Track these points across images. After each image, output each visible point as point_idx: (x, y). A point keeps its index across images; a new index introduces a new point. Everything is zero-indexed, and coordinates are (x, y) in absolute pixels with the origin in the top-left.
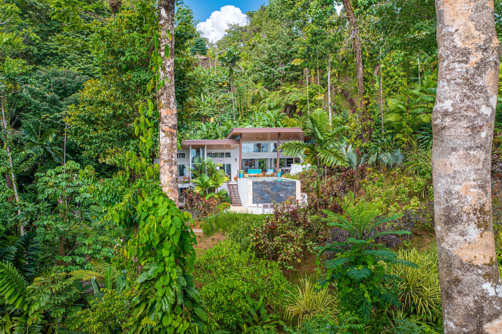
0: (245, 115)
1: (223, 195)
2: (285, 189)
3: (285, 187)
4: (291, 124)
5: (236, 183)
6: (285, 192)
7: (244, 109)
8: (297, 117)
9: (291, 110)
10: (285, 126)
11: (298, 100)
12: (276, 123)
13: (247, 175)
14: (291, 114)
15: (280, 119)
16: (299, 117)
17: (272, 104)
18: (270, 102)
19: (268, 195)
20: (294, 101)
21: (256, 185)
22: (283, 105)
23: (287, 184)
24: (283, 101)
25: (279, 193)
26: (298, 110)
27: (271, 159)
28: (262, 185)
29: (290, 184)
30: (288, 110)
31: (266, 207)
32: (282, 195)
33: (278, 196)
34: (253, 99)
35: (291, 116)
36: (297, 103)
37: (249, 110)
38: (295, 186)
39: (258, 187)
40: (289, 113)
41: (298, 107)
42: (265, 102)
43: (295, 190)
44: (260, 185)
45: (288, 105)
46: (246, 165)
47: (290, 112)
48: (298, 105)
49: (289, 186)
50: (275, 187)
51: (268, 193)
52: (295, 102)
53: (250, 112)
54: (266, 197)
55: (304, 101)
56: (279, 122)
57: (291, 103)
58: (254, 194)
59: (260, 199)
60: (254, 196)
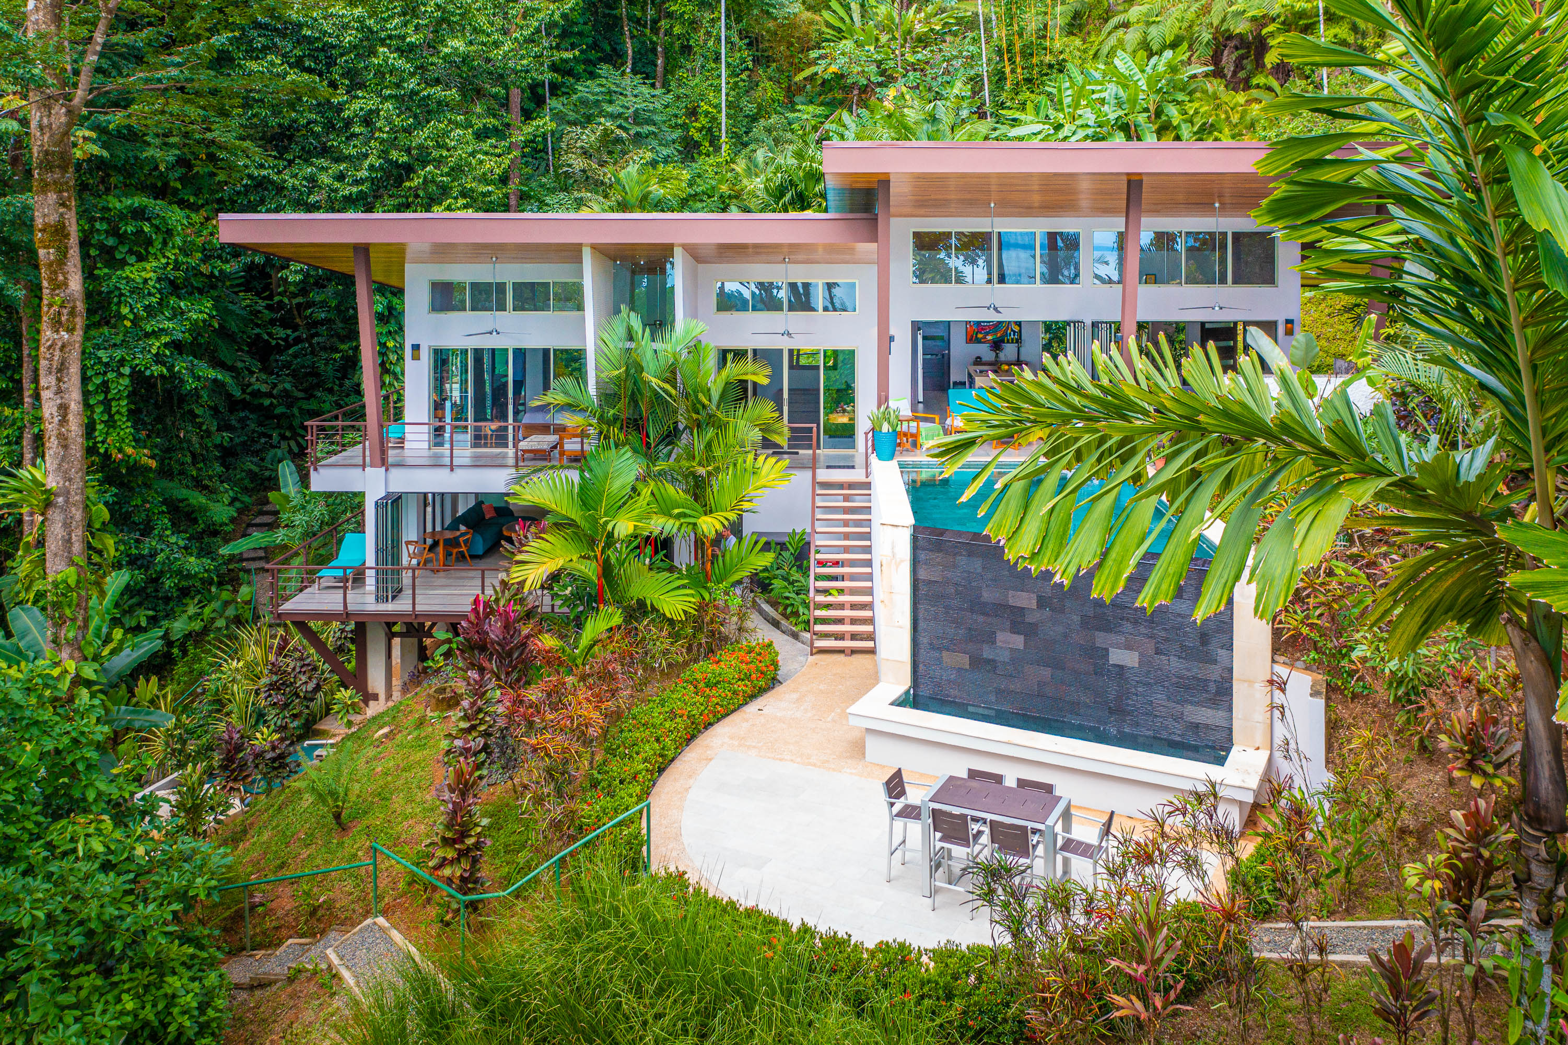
0: (1029, 81)
4: (1235, 118)
7: (1027, 54)
8: (1270, 89)
9: (1241, 58)
10: (1205, 131)
11: (1273, 13)
12: (1159, 113)
14: (1242, 74)
15: (1180, 97)
16: (1275, 84)
17: (1153, 31)
18: (1148, 24)
19: (1018, 641)
20: (1254, 19)
21: (938, 557)
22: (1206, 36)
24: (1205, 20)
25: (1101, 639)
26: (1271, 59)
27: (1095, 325)
28: (977, 565)
30: (1228, 59)
32: (1122, 657)
33: (1097, 659)
34: (1077, 15)
35: (1241, 83)
36: (1271, 28)
37: (1048, 59)
39: (952, 574)
40: (1235, 73)
41: (1272, 42)
42: (1126, 25)
44: (962, 560)
45: (1230, 37)
47: (1239, 66)
48: (1272, 35)
50: (1072, 592)
51: (1019, 623)
52: (1261, 21)
53: (1051, 66)
54: (1004, 656)
55: (1302, 14)
56: (1173, 112)
57: (1241, 27)
58: (922, 625)
59: (963, 660)
60: (924, 640)
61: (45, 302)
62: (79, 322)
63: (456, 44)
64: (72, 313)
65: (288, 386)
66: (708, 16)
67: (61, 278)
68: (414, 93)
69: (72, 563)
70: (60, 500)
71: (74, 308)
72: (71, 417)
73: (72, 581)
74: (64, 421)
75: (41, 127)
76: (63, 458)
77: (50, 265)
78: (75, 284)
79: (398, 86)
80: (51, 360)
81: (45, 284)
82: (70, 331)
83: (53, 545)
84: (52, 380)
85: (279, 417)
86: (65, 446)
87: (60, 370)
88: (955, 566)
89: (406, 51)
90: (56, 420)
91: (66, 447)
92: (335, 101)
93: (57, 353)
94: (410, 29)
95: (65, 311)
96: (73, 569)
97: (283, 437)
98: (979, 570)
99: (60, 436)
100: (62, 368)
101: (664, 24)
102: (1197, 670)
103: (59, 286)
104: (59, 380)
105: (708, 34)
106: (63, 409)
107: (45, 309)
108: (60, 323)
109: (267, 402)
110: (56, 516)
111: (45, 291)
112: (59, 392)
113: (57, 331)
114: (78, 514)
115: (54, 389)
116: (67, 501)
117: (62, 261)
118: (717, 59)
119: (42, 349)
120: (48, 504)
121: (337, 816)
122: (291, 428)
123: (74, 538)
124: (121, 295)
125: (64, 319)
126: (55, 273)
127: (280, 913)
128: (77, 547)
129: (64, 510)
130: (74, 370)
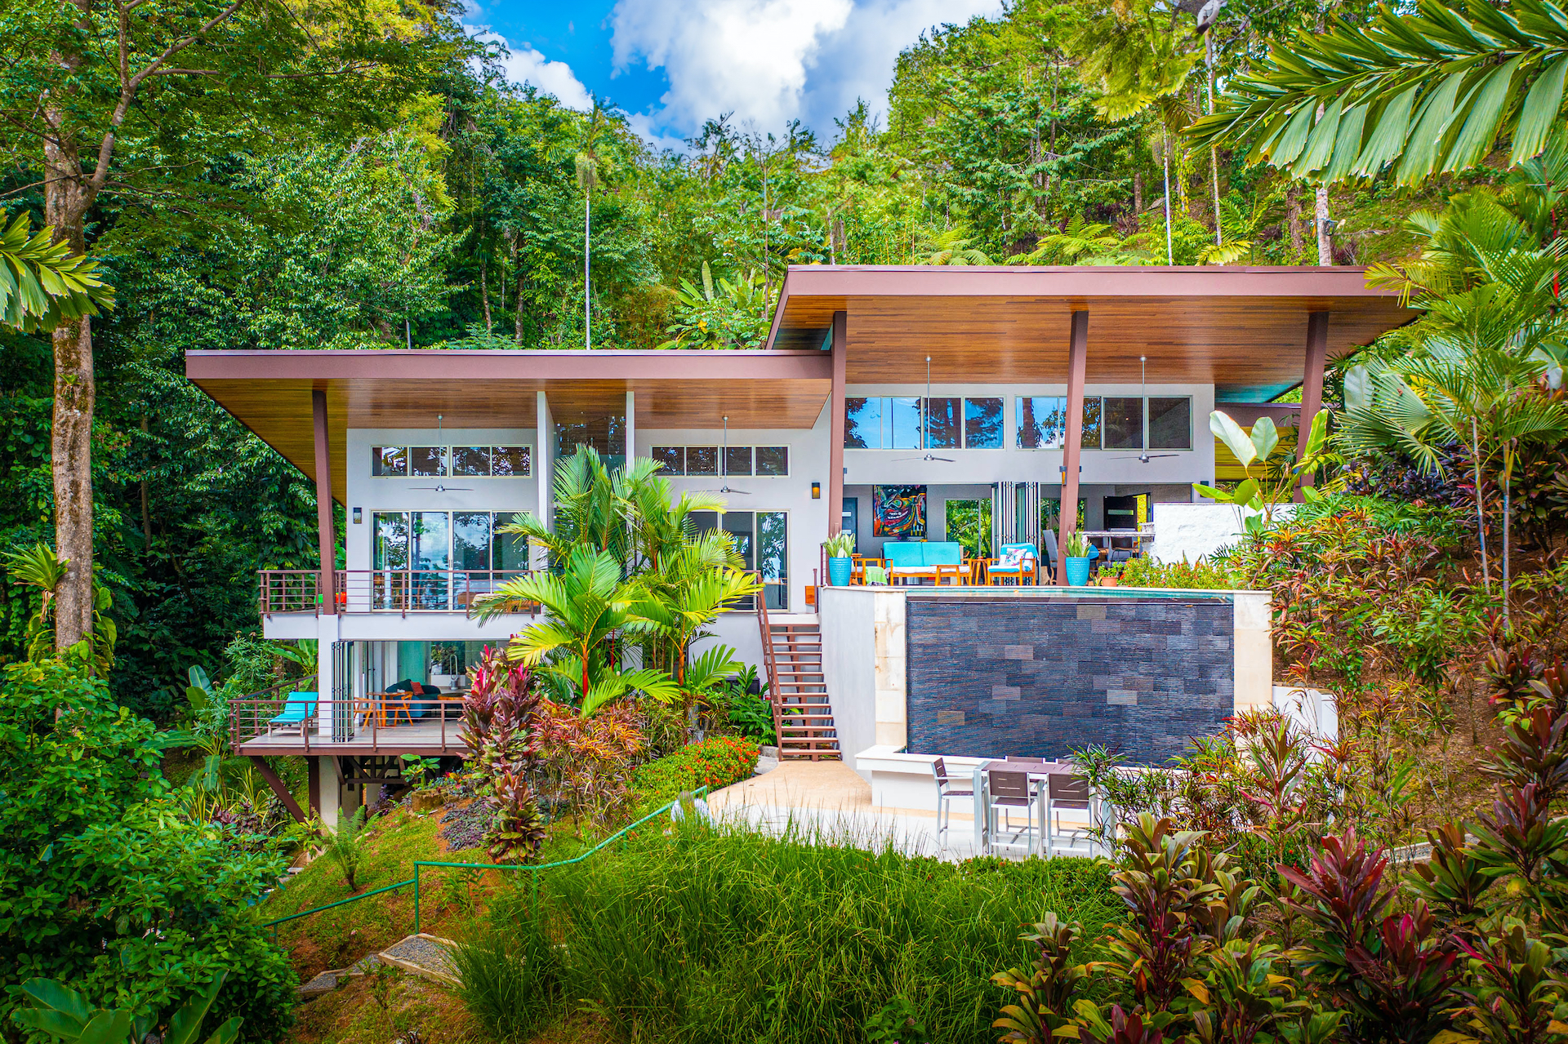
1: (717, 686)
2: (1148, 654)
3: (1146, 640)
5: (810, 619)
6: (1141, 673)
13: (873, 573)
19: (1015, 692)
21: (932, 621)
23: (1159, 614)
25: (1099, 682)
27: (1021, 486)
28: (972, 624)
29: (1188, 617)
31: (1007, 788)
32: (1118, 696)
33: (1095, 702)
38: (1228, 633)
39: (946, 635)
43: (1226, 660)
44: (958, 623)
46: (878, 532)
49: (1175, 628)
50: (1069, 640)
51: (1015, 676)
54: (1000, 709)
58: (915, 686)
59: (960, 717)
60: (918, 701)
61: (59, 380)
62: (90, 400)
63: (359, 264)
64: (84, 392)
65: (166, 632)
66: (570, 285)
67: (74, 357)
68: (319, 306)
69: (82, 637)
70: (72, 574)
71: (86, 387)
72: (82, 495)
73: (84, 654)
74: (75, 498)
75: (57, 208)
76: (75, 534)
77: (64, 343)
78: (87, 365)
79: (303, 300)
80: (64, 436)
81: (59, 362)
82: (83, 409)
83: (64, 619)
84: (65, 456)
85: (158, 662)
86: (76, 520)
87: (72, 448)
88: (949, 626)
89: (314, 267)
90: (69, 495)
91: (77, 523)
92: (241, 316)
93: (70, 430)
94: (314, 247)
95: (78, 390)
96: (84, 642)
97: (163, 682)
98: (975, 629)
99: (72, 511)
100: (74, 447)
101: (526, 293)
102: (1197, 701)
103: (74, 364)
104: (72, 457)
105: (571, 302)
106: (75, 485)
107: (59, 387)
108: (72, 400)
109: (146, 648)
110: (66, 590)
111: (59, 370)
112: (71, 468)
113: (70, 409)
114: (88, 592)
115: (67, 465)
116: (78, 577)
117: (75, 340)
118: (580, 326)
119: (56, 426)
120: (61, 578)
121: (350, 877)
122: (171, 673)
123: (84, 615)
124: (39, 490)
125: (76, 397)
126: (69, 352)
127: (305, 956)
128: (87, 623)
129: (75, 585)
130: (85, 449)
